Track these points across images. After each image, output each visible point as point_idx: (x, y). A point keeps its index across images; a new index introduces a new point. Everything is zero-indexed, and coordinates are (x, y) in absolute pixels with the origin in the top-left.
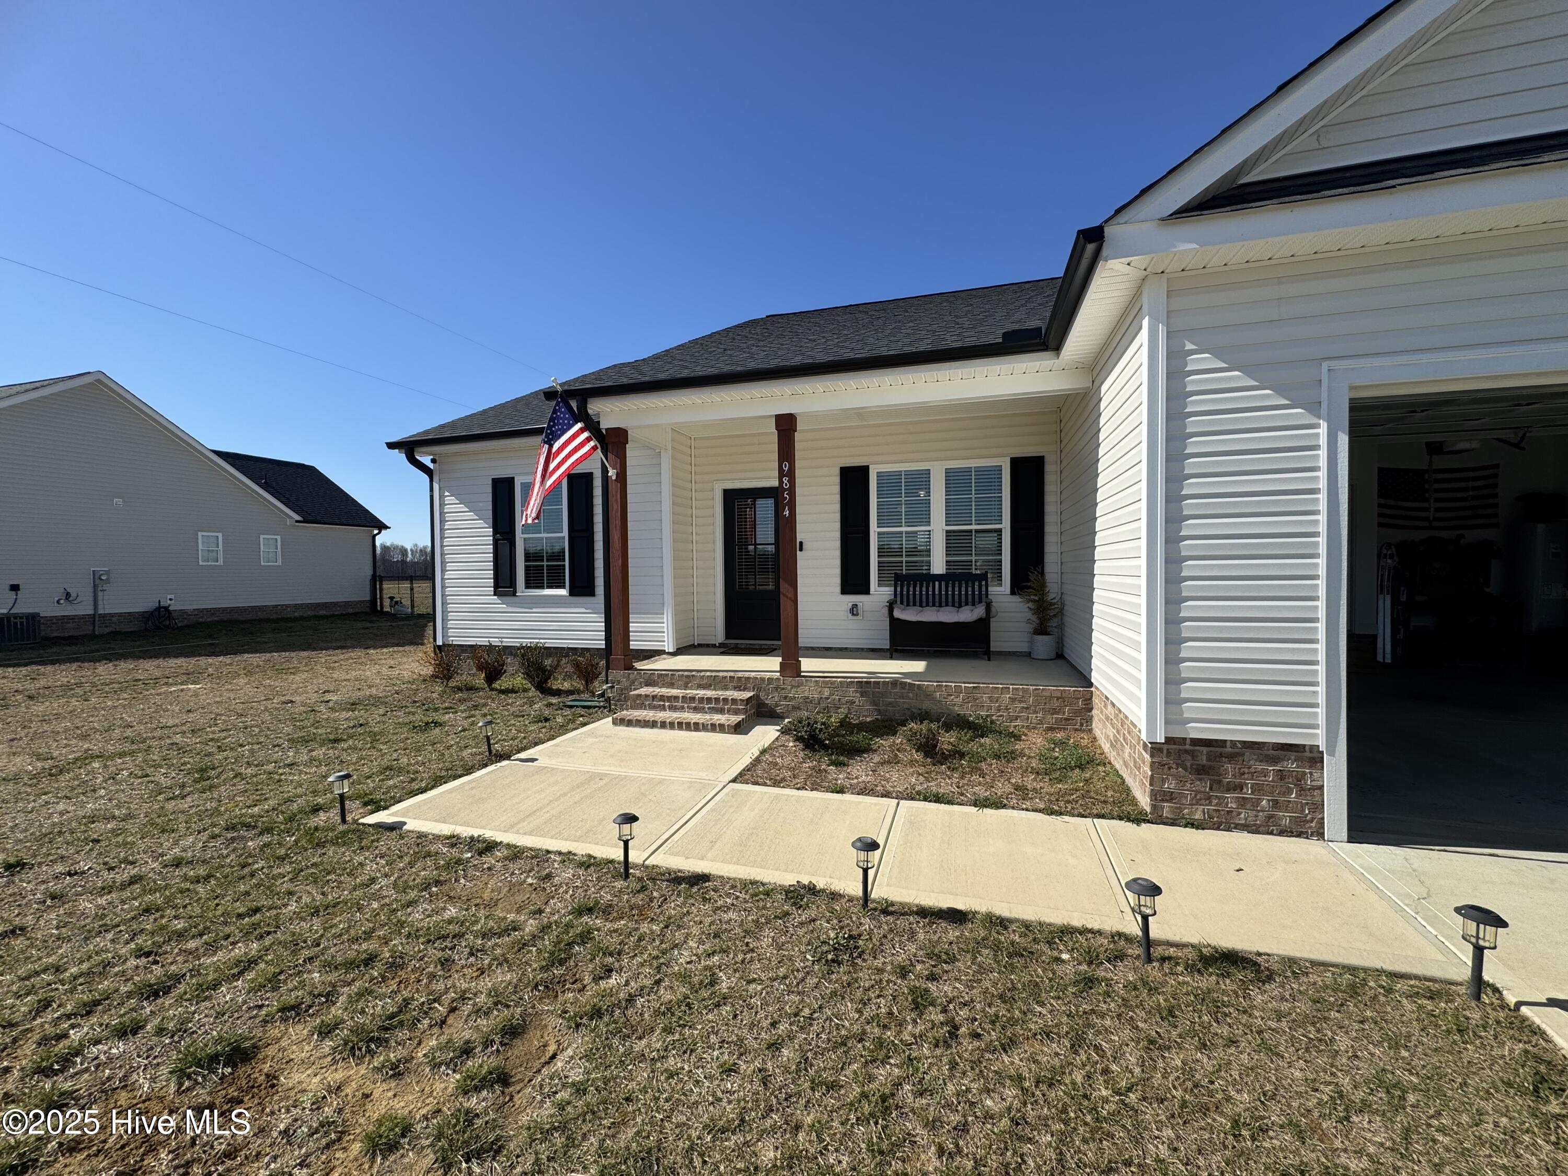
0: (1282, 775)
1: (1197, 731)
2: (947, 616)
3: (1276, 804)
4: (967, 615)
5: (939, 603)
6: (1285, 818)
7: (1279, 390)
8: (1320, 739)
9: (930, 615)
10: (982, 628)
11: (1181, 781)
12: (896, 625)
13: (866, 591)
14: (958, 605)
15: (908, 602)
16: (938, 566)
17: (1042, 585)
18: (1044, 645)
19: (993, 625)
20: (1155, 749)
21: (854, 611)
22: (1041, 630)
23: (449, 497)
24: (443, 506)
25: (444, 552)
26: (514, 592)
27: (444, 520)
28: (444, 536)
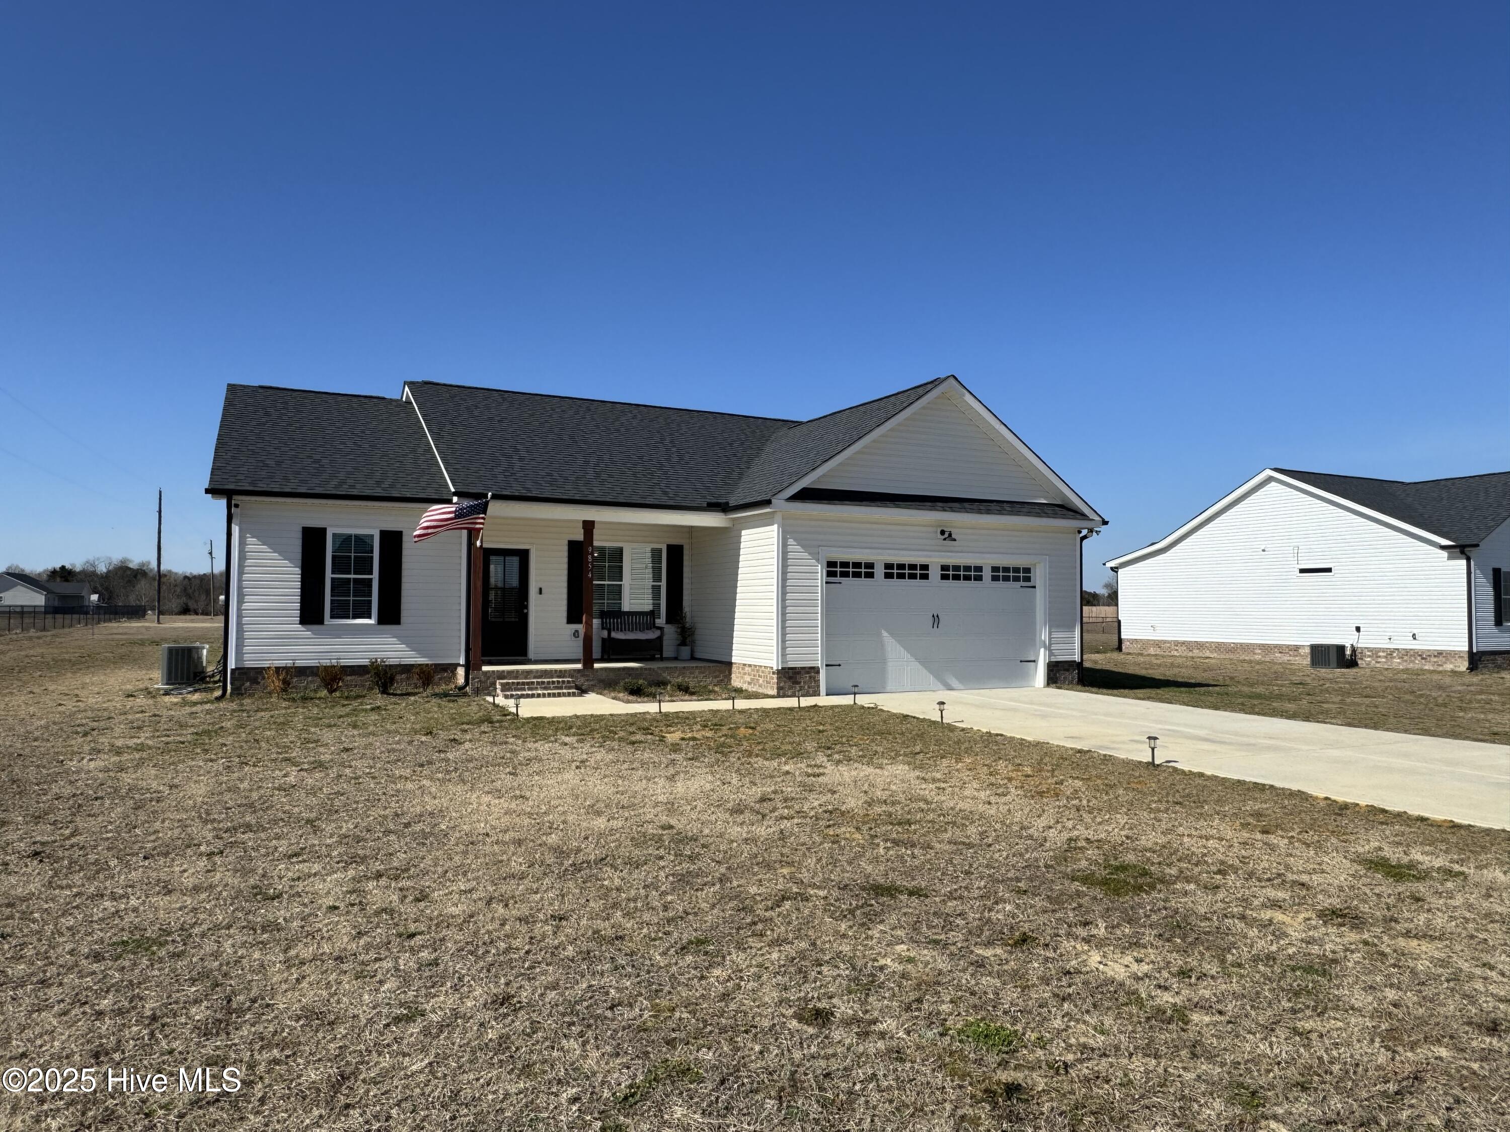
0: (810, 677)
1: (791, 664)
3: (809, 687)
6: (811, 691)
7: (810, 554)
8: (819, 664)
11: (785, 682)
16: (625, 606)
17: (683, 618)
18: (685, 652)
19: (664, 641)
20: (779, 672)
21: (576, 635)
22: (683, 643)
23: (250, 540)
24: (242, 543)
25: (240, 588)
26: (320, 621)
27: (242, 557)
28: (241, 573)
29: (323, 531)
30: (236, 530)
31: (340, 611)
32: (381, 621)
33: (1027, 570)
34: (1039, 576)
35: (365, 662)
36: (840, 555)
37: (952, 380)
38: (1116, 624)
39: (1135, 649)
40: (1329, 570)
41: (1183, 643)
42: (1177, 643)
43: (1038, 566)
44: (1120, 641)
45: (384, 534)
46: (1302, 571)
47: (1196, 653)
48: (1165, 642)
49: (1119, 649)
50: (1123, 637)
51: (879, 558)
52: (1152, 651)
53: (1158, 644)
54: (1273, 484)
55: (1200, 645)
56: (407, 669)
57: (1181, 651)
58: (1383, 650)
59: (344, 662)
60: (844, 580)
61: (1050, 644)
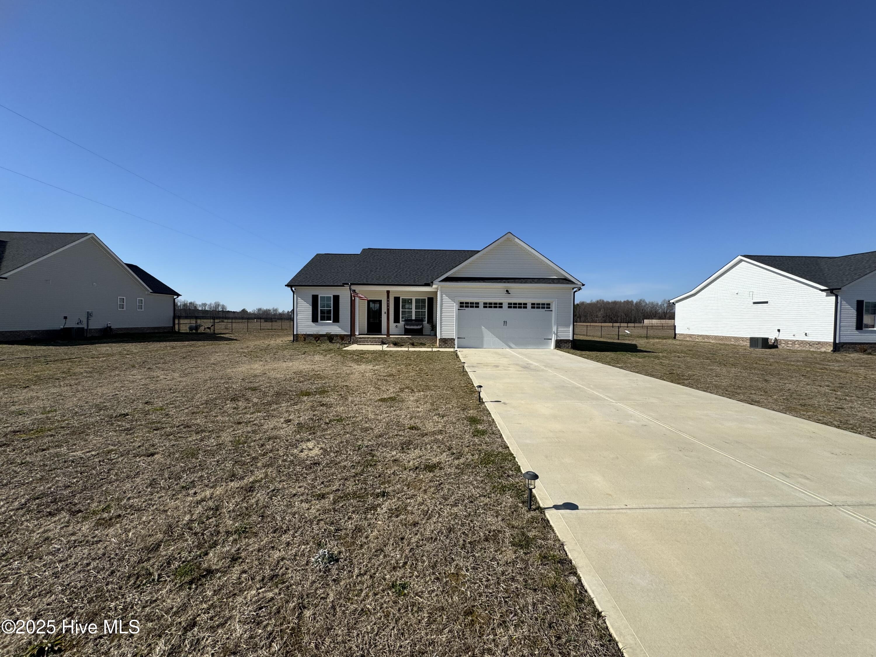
0: (451, 342)
2: (415, 327)
3: (451, 345)
4: (419, 327)
5: (413, 325)
7: (451, 300)
8: (454, 337)
9: (412, 327)
10: (421, 329)
11: (442, 343)
12: (406, 329)
13: (399, 322)
14: (417, 325)
15: (408, 325)
16: (414, 318)
17: (433, 321)
18: (433, 332)
19: (424, 329)
21: (396, 326)
22: (432, 330)
23: (299, 299)
24: (297, 300)
25: (297, 312)
26: (317, 321)
27: (297, 304)
28: (297, 308)
29: (317, 296)
30: (295, 296)
31: (323, 319)
32: (334, 322)
33: (549, 304)
34: (553, 307)
35: (325, 333)
36: (464, 300)
37: (510, 235)
38: (673, 327)
39: (680, 338)
40: (767, 302)
41: (701, 336)
42: (698, 336)
43: (554, 303)
44: (675, 334)
45: (334, 296)
46: (755, 303)
47: (706, 340)
48: (693, 335)
49: (675, 338)
50: (676, 332)
51: (481, 301)
52: (688, 339)
53: (690, 336)
54: (743, 262)
55: (708, 337)
56: (337, 336)
57: (700, 339)
58: (791, 341)
59: (320, 333)
60: (466, 309)
61: (557, 333)
